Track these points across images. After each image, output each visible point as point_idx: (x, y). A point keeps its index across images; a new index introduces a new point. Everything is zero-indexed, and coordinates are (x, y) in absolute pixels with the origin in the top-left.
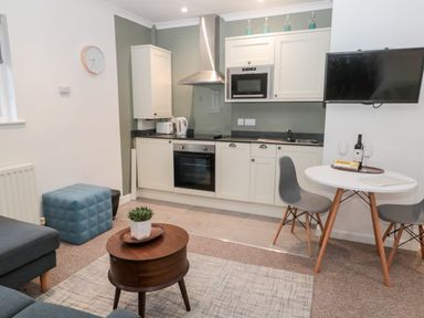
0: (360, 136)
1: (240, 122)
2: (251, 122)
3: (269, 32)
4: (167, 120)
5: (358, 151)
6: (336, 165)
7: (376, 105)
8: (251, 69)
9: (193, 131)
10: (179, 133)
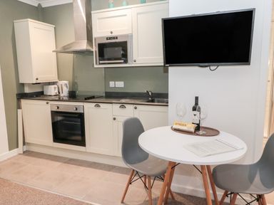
0: (197, 99)
1: (112, 84)
2: (120, 84)
3: (128, 4)
4: (54, 83)
5: (195, 112)
6: (175, 127)
7: (212, 68)
8: (114, 38)
9: (75, 92)
10: (62, 95)
